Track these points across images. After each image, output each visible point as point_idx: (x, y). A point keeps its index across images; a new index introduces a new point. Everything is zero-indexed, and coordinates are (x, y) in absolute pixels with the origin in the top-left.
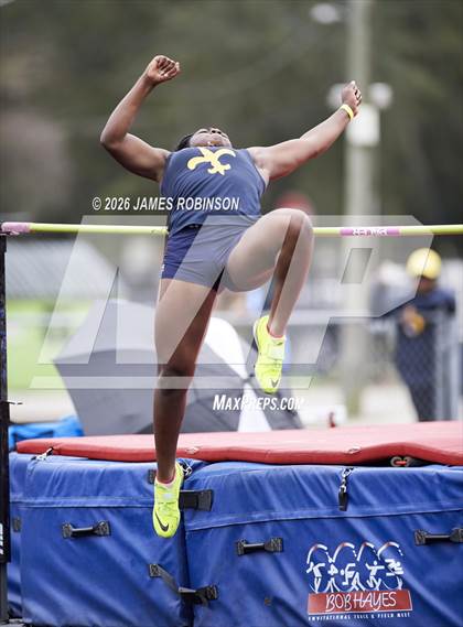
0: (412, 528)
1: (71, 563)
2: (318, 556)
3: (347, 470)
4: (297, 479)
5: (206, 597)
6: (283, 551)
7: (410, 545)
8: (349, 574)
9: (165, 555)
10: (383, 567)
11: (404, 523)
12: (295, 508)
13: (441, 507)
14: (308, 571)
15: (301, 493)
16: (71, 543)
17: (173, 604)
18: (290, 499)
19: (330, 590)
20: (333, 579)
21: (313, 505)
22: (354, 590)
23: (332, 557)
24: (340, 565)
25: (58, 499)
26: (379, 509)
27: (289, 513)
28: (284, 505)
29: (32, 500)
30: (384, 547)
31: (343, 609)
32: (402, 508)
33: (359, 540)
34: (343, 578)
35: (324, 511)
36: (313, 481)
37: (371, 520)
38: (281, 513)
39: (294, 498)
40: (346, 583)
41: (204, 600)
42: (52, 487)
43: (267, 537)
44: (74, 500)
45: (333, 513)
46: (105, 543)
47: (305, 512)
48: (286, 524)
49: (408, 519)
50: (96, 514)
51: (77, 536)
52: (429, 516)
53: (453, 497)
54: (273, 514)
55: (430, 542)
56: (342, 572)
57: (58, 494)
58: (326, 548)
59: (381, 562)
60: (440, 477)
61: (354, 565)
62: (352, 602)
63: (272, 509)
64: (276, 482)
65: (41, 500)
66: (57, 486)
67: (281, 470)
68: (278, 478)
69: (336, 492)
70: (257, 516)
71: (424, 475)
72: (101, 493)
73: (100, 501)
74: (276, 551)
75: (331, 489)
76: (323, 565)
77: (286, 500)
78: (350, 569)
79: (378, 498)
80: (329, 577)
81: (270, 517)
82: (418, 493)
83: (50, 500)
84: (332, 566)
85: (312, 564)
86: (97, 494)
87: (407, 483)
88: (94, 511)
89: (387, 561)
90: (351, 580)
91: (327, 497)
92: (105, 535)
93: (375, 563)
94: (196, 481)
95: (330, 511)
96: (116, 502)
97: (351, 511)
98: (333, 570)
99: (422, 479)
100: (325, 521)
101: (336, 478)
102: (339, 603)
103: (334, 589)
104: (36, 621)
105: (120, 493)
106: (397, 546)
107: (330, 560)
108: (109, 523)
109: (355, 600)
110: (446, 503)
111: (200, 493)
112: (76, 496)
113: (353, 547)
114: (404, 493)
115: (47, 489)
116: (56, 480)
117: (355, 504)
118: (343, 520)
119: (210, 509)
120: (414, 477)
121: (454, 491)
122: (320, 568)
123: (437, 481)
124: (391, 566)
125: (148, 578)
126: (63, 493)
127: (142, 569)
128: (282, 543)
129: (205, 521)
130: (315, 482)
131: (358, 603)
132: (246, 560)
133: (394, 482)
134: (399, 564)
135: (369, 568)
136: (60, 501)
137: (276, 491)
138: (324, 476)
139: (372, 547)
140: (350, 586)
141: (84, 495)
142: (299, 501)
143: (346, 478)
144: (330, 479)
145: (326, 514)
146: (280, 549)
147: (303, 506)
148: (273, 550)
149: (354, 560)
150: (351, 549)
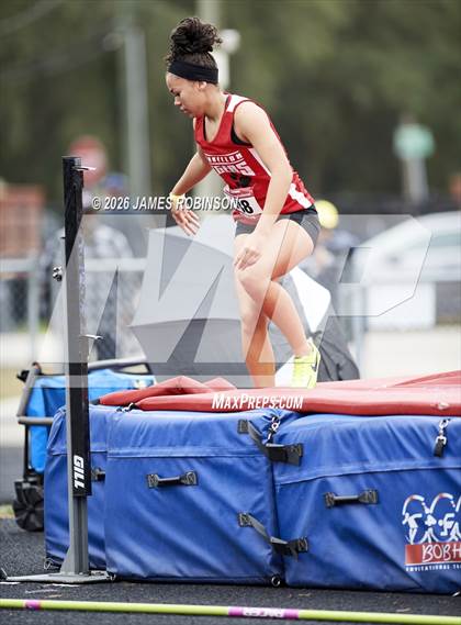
1: (156, 513)
2: (414, 507)
3: (445, 421)
4: (392, 431)
5: (297, 550)
6: (378, 502)
8: (447, 525)
9: (256, 504)
12: (390, 459)
14: (404, 522)
15: (395, 443)
16: (156, 493)
17: (263, 553)
18: (385, 451)
19: (427, 541)
20: (430, 530)
21: (408, 456)
22: (453, 540)
24: (438, 515)
25: (142, 450)
27: (383, 465)
28: (378, 457)
29: (116, 451)
31: (442, 559)
33: (458, 491)
34: (442, 528)
35: (420, 462)
36: (409, 432)
38: (374, 465)
39: (390, 450)
40: (444, 534)
41: (294, 552)
42: (137, 437)
43: (360, 489)
44: (159, 450)
45: (431, 464)
46: (192, 492)
47: (400, 464)
48: (381, 476)
50: (183, 464)
51: (164, 486)
54: (367, 466)
56: (440, 523)
57: (143, 444)
58: (422, 499)
61: (452, 515)
62: (451, 552)
63: (366, 460)
64: (370, 435)
65: (125, 450)
66: (141, 437)
67: (378, 421)
68: (374, 432)
69: (434, 443)
70: (348, 469)
72: (189, 443)
73: (187, 451)
74: (371, 503)
75: (427, 440)
76: (420, 516)
77: (382, 453)
78: (449, 519)
80: (426, 528)
81: (364, 469)
83: (135, 450)
84: (430, 518)
85: (407, 514)
86: (184, 444)
88: (180, 461)
90: (449, 530)
91: (424, 448)
92: (192, 484)
94: (284, 435)
95: (427, 462)
96: (204, 452)
97: (448, 462)
98: (430, 521)
100: (424, 473)
101: (433, 429)
102: (438, 553)
103: (432, 539)
104: (121, 570)
105: (208, 443)
107: (427, 511)
108: (196, 473)
109: (455, 550)
111: (289, 447)
112: (162, 446)
113: (451, 497)
115: (132, 439)
116: (140, 432)
117: (453, 455)
118: (440, 471)
119: (300, 462)
122: (416, 520)
125: (238, 527)
126: (149, 443)
127: (232, 518)
128: (377, 495)
129: (296, 475)
130: (412, 434)
131: (457, 553)
132: (336, 512)
136: (145, 452)
137: (369, 443)
138: (421, 429)
140: (449, 536)
141: (170, 445)
142: (395, 452)
143: (444, 429)
144: (426, 431)
145: (423, 465)
146: (375, 501)
147: (398, 458)
148: (367, 501)
149: (453, 511)
150: (449, 500)
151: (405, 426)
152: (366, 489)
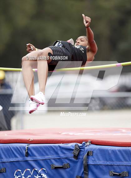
0: (50, 163)
2: (18, 173)
3: (28, 145)
4: (11, 148)
7: (50, 169)
10: (40, 177)
11: (47, 162)
12: (10, 158)
13: (59, 156)
15: (11, 152)
18: (8, 155)
21: (16, 156)
23: (23, 174)
24: (26, 176)
26: (39, 157)
27: (8, 159)
28: (6, 157)
30: (41, 170)
32: (47, 157)
33: (32, 168)
35: (20, 158)
36: (16, 149)
37: (36, 161)
38: (5, 160)
39: (10, 154)
45: (23, 159)
47: (14, 159)
49: (49, 161)
52: (56, 160)
53: (64, 153)
54: (2, 160)
55: (56, 168)
58: (21, 171)
59: (40, 175)
60: (60, 147)
61: (30, 176)
63: (2, 158)
64: (3, 150)
67: (5, 145)
68: (5, 149)
69: (24, 153)
71: (54, 146)
75: (22, 151)
76: (20, 176)
77: (7, 155)
79: (38, 154)
81: (2, 161)
82: (52, 152)
84: (23, 177)
85: (16, 176)
87: (48, 149)
89: (42, 174)
91: (21, 154)
93: (38, 175)
95: (22, 158)
97: (29, 159)
99: (53, 147)
100: (21, 162)
101: (24, 148)
106: (45, 169)
107: (22, 175)
110: (62, 155)
113: (30, 170)
114: (47, 152)
117: (30, 156)
118: (27, 161)
120: (51, 147)
121: (64, 151)
123: (59, 148)
124: (43, 176)
128: (6, 170)
130: (17, 149)
133: (43, 148)
134: (46, 175)
135: (35, 177)
137: (3, 152)
138: (20, 148)
139: (37, 170)
142: (11, 155)
143: (28, 147)
144: (22, 148)
145: (21, 160)
146: (5, 172)
147: (13, 157)
148: (3, 172)
149: (30, 174)
150: (29, 171)
151: (15, 147)
152: (2, 167)
